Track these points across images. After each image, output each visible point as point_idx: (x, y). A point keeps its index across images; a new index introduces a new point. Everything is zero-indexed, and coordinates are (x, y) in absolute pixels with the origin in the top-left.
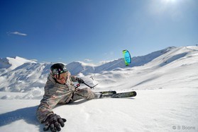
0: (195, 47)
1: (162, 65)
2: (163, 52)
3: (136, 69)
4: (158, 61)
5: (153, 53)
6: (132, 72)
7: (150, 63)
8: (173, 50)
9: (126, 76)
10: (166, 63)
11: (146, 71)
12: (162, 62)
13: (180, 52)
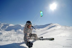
0: (57, 24)
1: (49, 29)
2: (49, 24)
3: (41, 29)
4: (48, 27)
5: (46, 25)
6: (39, 30)
7: (45, 28)
8: (52, 24)
9: (37, 32)
10: (50, 28)
11: (44, 30)
12: (49, 28)
13: (54, 25)
